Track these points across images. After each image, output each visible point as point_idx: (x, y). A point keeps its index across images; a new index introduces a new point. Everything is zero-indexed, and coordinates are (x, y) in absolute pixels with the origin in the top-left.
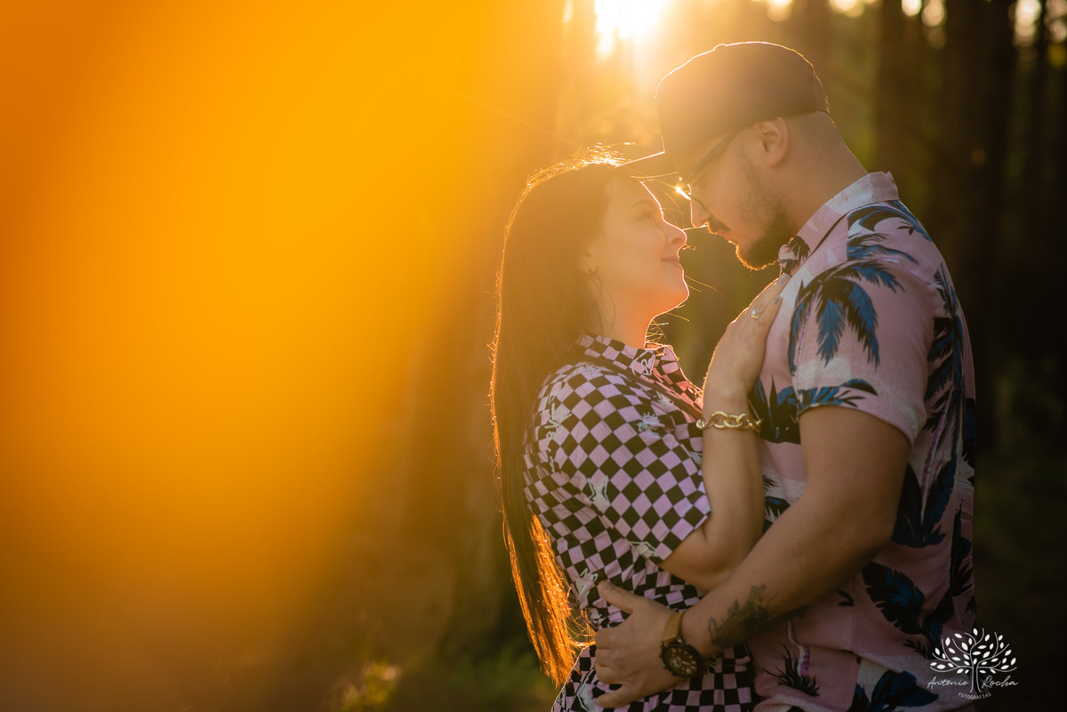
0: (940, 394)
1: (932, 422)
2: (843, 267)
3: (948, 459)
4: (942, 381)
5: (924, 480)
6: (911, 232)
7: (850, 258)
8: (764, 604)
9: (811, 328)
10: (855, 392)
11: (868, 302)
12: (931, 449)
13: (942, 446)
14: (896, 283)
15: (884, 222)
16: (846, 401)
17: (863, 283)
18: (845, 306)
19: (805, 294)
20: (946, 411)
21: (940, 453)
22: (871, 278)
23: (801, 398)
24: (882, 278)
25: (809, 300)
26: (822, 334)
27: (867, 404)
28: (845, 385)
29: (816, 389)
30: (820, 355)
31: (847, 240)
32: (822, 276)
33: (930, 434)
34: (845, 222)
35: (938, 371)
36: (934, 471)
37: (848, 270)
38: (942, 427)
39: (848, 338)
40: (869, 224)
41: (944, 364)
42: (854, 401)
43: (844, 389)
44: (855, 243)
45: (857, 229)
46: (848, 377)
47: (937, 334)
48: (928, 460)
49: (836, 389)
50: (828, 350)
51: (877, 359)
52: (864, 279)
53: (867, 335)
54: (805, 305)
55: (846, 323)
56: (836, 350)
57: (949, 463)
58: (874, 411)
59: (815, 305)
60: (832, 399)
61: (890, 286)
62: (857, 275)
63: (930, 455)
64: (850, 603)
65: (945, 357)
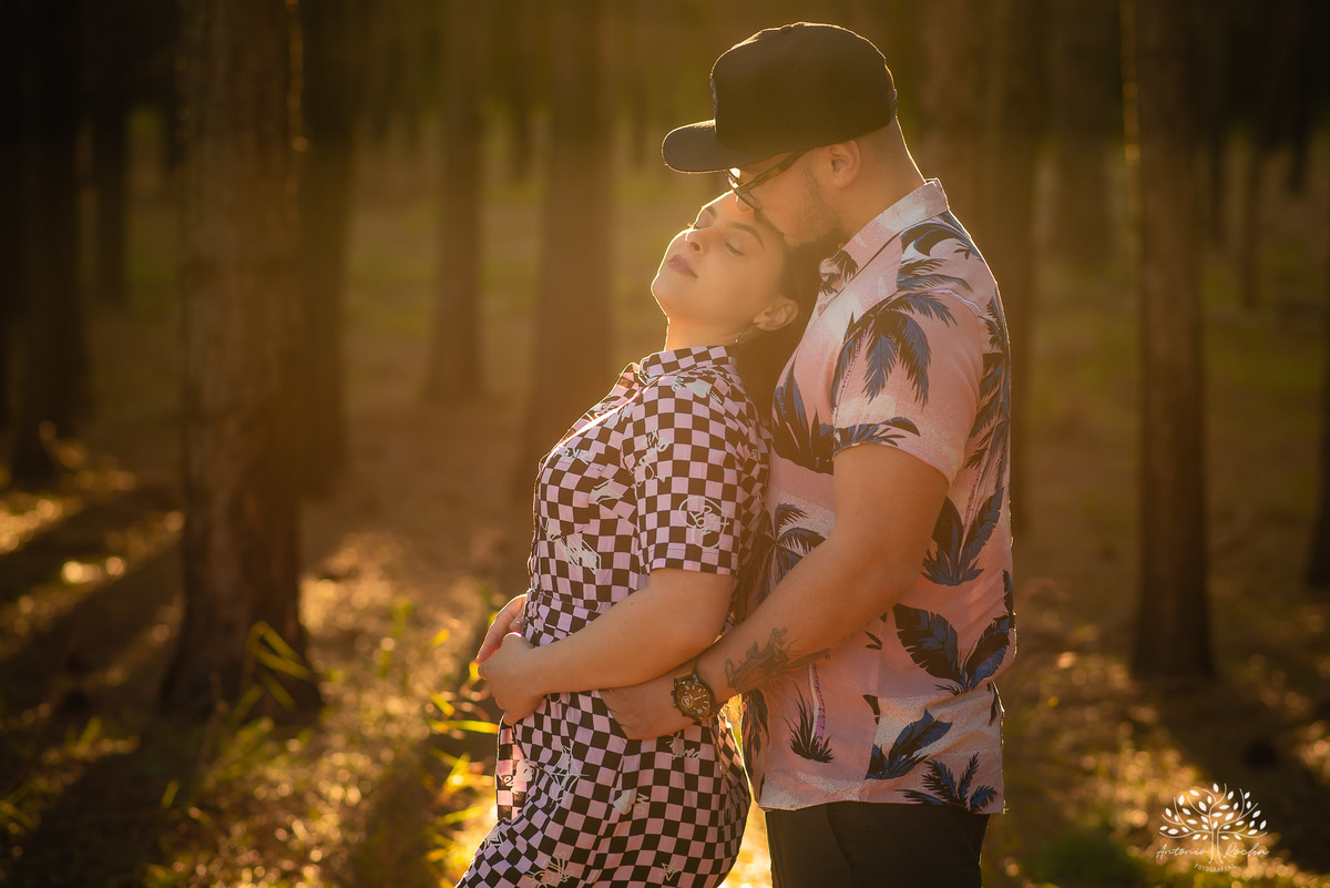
0: (985, 431)
1: (974, 460)
2: (894, 298)
3: (991, 493)
4: (989, 417)
5: (967, 517)
6: (967, 256)
7: (901, 288)
8: (784, 647)
9: (860, 365)
10: (895, 430)
11: (923, 337)
12: (975, 486)
13: (985, 481)
14: (948, 314)
15: (940, 245)
16: (885, 439)
17: (916, 316)
18: (897, 342)
19: (855, 330)
20: (989, 447)
21: (982, 488)
22: (924, 311)
23: (838, 436)
24: (935, 310)
25: (860, 336)
26: (870, 371)
27: (907, 442)
28: (887, 423)
29: (854, 427)
30: (866, 392)
31: (900, 266)
32: (874, 310)
33: (973, 471)
34: (898, 243)
35: (986, 409)
36: (976, 507)
37: (900, 302)
38: (984, 463)
39: (898, 375)
40: (924, 248)
41: (992, 400)
42: (893, 439)
43: (885, 427)
44: (908, 270)
45: (912, 253)
46: (891, 415)
47: (986, 371)
48: (971, 498)
49: (876, 427)
50: (874, 387)
51: (926, 397)
52: (916, 311)
53: (918, 373)
54: (855, 342)
55: (898, 360)
56: (883, 386)
57: (991, 498)
58: (914, 452)
59: (866, 341)
60: (872, 437)
61: (943, 319)
62: (910, 308)
63: (973, 492)
64: (878, 645)
65: (993, 394)
